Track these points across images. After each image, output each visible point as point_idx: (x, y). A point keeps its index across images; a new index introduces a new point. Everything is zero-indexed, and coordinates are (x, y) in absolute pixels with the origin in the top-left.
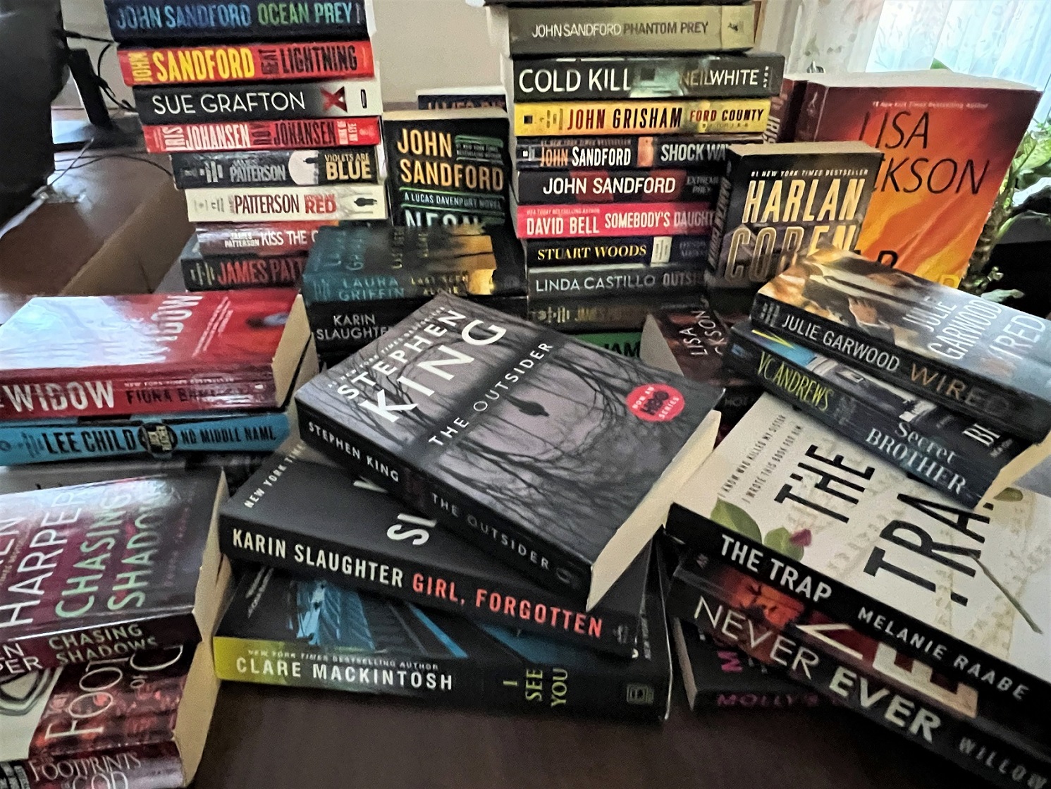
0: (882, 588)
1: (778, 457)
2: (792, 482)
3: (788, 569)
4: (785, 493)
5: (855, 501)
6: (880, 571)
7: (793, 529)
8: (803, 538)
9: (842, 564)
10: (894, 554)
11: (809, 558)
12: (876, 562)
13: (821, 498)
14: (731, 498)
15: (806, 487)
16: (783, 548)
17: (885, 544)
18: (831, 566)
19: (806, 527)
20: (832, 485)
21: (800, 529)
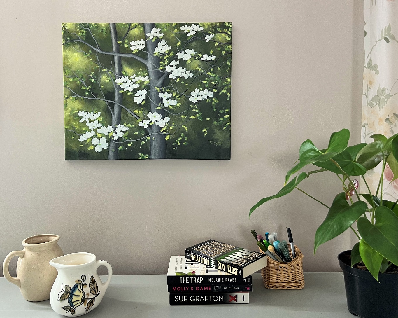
0: (209, 274)
1: (181, 263)
2: (186, 266)
3: (194, 278)
4: (186, 268)
5: (199, 265)
6: (208, 272)
7: (191, 272)
8: (194, 272)
9: (202, 273)
10: (209, 269)
11: (196, 274)
12: (207, 271)
13: (192, 266)
14: (177, 271)
15: (189, 266)
16: (192, 275)
17: (207, 269)
18: (200, 274)
19: (193, 271)
20: (193, 264)
21: (192, 271)
